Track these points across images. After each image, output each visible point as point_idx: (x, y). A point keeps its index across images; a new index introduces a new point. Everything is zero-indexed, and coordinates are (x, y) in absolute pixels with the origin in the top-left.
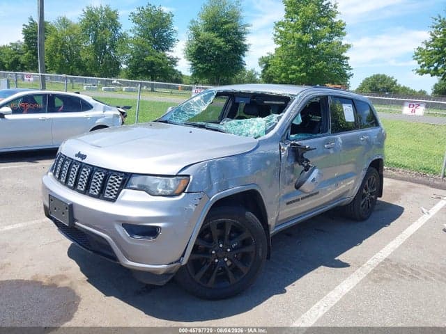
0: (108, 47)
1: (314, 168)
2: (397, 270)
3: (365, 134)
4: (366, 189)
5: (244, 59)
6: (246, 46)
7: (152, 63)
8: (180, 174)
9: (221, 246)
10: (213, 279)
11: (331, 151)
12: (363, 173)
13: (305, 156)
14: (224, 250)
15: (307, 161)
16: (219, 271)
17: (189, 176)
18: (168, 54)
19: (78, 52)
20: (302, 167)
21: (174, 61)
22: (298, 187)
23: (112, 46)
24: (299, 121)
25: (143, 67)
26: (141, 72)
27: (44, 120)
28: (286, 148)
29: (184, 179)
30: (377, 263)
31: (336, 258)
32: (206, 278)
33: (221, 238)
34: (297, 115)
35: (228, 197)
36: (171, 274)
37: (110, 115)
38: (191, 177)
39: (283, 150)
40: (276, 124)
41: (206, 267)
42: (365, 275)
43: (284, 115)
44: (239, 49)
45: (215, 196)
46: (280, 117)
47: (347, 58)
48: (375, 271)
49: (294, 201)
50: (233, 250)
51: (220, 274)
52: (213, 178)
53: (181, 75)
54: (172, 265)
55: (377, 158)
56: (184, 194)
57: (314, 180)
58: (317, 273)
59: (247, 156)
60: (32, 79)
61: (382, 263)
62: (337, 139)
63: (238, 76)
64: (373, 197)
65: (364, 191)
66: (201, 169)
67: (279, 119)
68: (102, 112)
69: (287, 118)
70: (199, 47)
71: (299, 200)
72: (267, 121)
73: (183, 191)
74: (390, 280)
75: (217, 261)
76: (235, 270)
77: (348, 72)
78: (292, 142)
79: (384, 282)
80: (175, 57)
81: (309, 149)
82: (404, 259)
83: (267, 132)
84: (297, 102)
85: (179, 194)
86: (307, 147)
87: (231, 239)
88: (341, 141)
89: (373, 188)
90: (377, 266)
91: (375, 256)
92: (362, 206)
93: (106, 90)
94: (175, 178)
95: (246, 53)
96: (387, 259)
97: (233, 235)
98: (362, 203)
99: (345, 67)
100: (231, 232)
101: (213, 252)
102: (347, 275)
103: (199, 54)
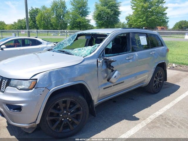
0: (62, 17)
1: (116, 71)
2: (165, 122)
3: (154, 51)
4: (156, 78)
5: (119, 18)
6: (119, 12)
7: (80, 22)
8: (32, 78)
9: (65, 112)
10: (61, 128)
11: (131, 61)
12: (153, 70)
13: (112, 64)
14: (67, 114)
15: (112, 67)
16: (65, 124)
17: (37, 79)
18: (87, 18)
19: (50, 20)
20: (110, 70)
21: (89, 21)
22: (108, 80)
23: (64, 16)
24: (110, 47)
25: (75, 24)
26: (75, 27)
27: (20, 50)
28: (101, 61)
29: (34, 82)
30: (155, 118)
31: (134, 115)
32: (58, 128)
33: (65, 108)
34: (109, 43)
35: (63, 88)
36: (33, 128)
37: (50, 46)
38: (38, 80)
39: (99, 62)
40: (97, 49)
41: (58, 122)
42: (146, 125)
43: (101, 44)
44: (117, 13)
45: (53, 89)
46: (99, 45)
47: (166, 14)
48: (152, 122)
49: (108, 87)
50: (71, 113)
51: (65, 125)
52: (52, 79)
53: (93, 27)
54: (32, 124)
55: (161, 62)
56: (34, 89)
57: (115, 77)
58: (120, 123)
59: (76, 67)
60: (24, 33)
61: (157, 118)
62: (134, 54)
63: (117, 25)
64: (162, 81)
65: (155, 79)
66: (45, 75)
67: (98, 46)
68: (46, 45)
69: (102, 46)
70: (99, 14)
71: (111, 86)
72: (93, 48)
73: (34, 88)
74: (158, 127)
75: (63, 119)
76: (73, 123)
77: (166, 20)
78: (105, 58)
79: (155, 128)
80: (89, 19)
81: (113, 61)
82: (171, 115)
83: (90, 53)
84: (110, 37)
85: (32, 89)
86: (112, 60)
87: (70, 108)
88: (137, 55)
89: (161, 77)
90: (154, 119)
91: (155, 114)
92: (155, 86)
93: (61, 35)
94: (29, 81)
95: (120, 15)
96: (161, 115)
97: (71, 106)
98: (154, 85)
99: (165, 18)
100: (70, 104)
101: (61, 115)
102: (136, 124)
103: (99, 17)
